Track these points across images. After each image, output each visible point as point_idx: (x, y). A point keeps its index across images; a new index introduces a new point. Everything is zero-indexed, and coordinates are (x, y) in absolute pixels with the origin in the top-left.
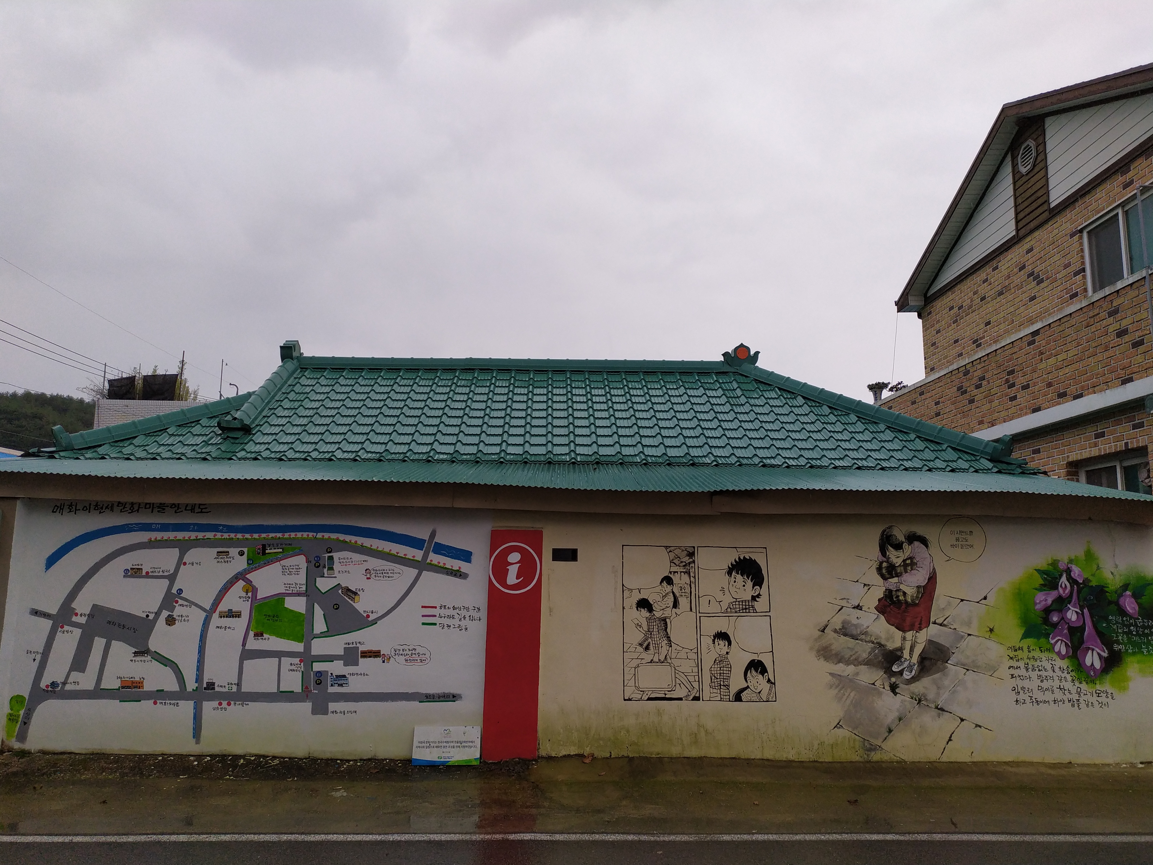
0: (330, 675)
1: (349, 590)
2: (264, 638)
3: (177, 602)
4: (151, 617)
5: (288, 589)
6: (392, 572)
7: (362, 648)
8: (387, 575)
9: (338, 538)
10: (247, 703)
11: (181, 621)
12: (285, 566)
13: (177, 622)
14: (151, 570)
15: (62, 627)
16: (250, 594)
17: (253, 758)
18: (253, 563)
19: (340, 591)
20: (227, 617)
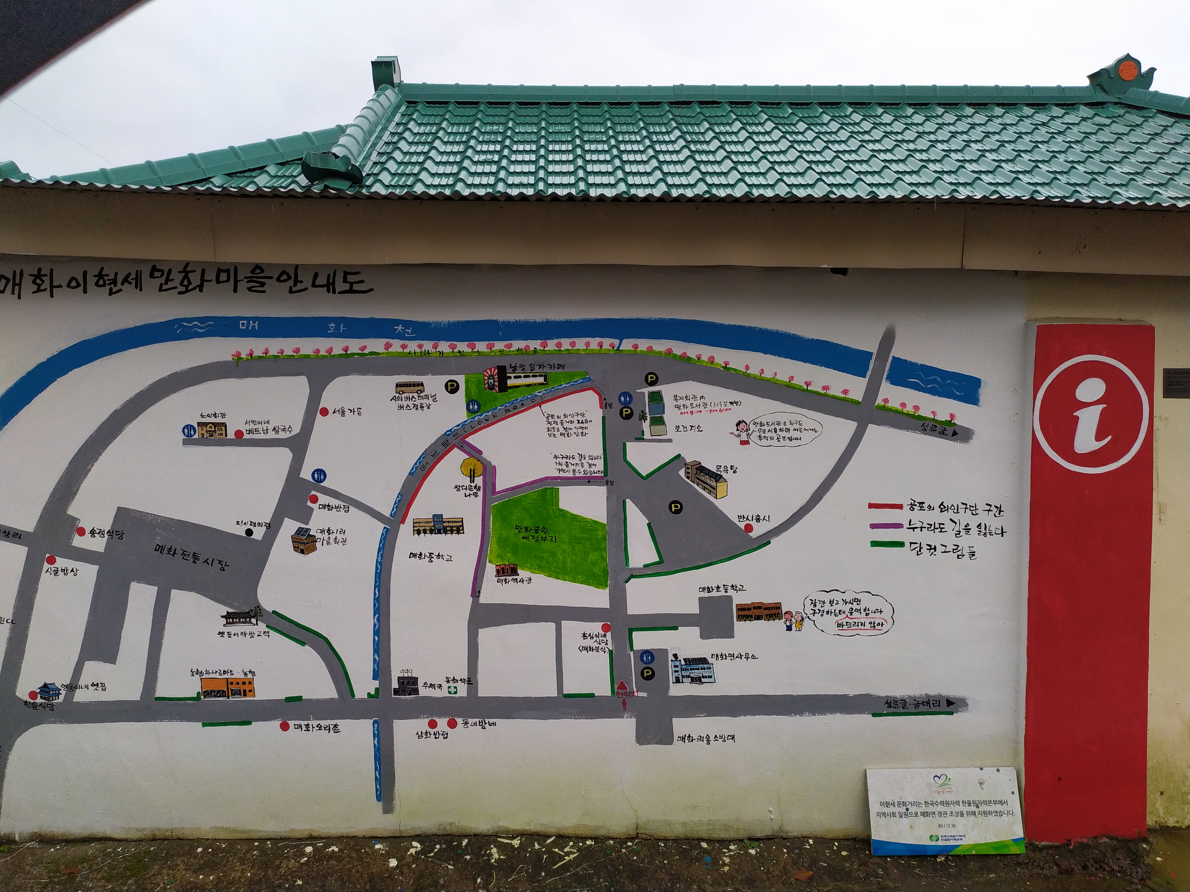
0: (671, 657)
1: (701, 469)
2: (519, 578)
3: (314, 500)
4: (259, 534)
5: (564, 467)
6: (797, 426)
7: (739, 599)
8: (787, 435)
9: (669, 351)
10: (491, 721)
11: (328, 543)
12: (552, 416)
13: (318, 545)
14: (248, 427)
15: (51, 561)
16: (479, 481)
17: (516, 843)
18: (479, 408)
19: (682, 473)
20: (431, 532)
